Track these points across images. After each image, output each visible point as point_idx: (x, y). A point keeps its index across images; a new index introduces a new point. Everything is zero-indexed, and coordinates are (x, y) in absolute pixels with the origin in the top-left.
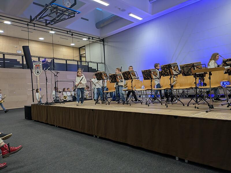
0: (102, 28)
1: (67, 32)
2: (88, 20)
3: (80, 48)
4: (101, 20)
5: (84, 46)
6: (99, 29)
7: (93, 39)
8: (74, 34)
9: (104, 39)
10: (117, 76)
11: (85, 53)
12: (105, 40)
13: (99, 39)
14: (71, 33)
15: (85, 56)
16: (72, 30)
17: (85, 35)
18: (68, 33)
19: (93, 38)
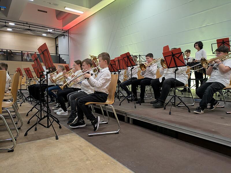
9: (68, 30)
14: (28, 25)
16: (29, 22)
18: (25, 25)
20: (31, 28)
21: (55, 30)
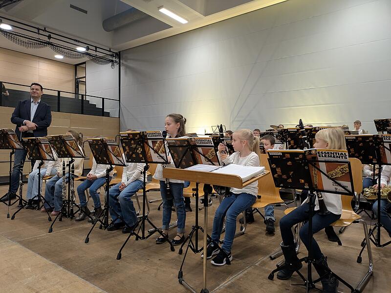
0: (116, 30)
1: (38, 31)
2: (86, 12)
3: (76, 66)
4: (115, 15)
5: (85, 63)
6: (111, 32)
7: (96, 51)
8: (52, 35)
9: (119, 52)
10: (40, 143)
11: (85, 77)
12: (123, 55)
13: (110, 51)
14: (47, 34)
15: (85, 82)
16: (48, 28)
17: (79, 42)
18: (41, 32)
19: (96, 49)
20: (52, 40)
21: (98, 49)
